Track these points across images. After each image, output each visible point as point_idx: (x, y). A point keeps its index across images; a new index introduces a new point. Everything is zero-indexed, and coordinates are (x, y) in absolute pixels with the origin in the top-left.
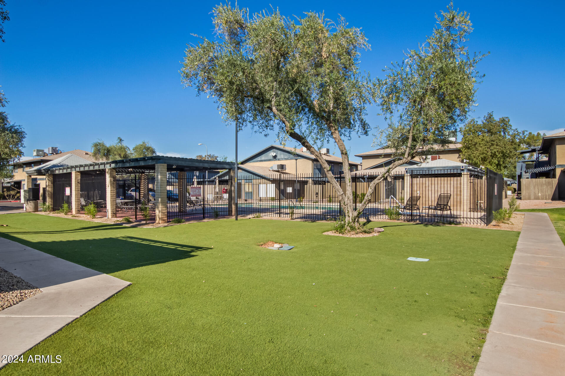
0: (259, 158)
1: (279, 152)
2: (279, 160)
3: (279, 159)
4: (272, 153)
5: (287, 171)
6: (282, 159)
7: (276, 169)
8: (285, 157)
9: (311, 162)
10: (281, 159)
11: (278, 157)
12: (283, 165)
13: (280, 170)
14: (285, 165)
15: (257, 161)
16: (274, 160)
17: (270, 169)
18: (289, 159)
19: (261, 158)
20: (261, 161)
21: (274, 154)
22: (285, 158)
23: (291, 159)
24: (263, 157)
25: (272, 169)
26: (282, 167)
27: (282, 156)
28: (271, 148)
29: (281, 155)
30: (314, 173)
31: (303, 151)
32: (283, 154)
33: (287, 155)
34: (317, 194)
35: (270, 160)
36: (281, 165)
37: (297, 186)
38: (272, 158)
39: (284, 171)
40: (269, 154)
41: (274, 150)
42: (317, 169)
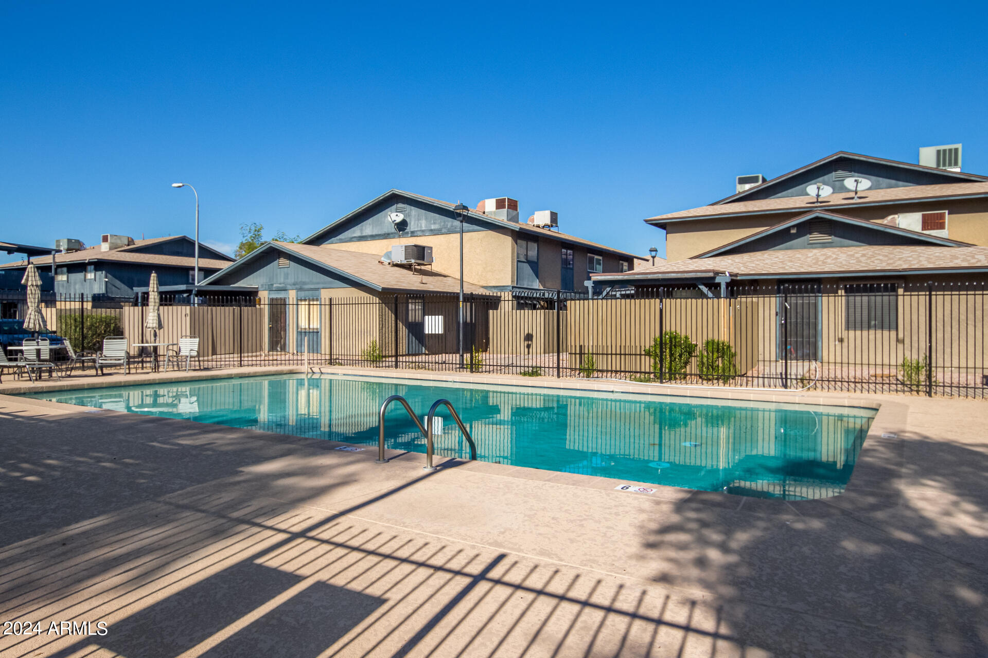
0: (356, 231)
1: (414, 211)
2: (413, 234)
3: (412, 232)
4: (394, 216)
5: (435, 267)
6: (423, 233)
7: (400, 258)
8: (433, 227)
9: (508, 240)
10: (419, 233)
11: (412, 227)
12: (423, 248)
13: (413, 261)
14: (431, 248)
15: (351, 240)
16: (399, 237)
17: (383, 259)
18: (443, 231)
19: (361, 230)
20: (362, 238)
21: (399, 218)
22: (431, 230)
23: (451, 232)
24: (367, 227)
25: (389, 258)
26: (421, 253)
27: (423, 225)
28: (392, 200)
29: (419, 220)
30: (518, 275)
31: (486, 211)
32: (426, 219)
33: (438, 221)
34: (529, 337)
35: (386, 236)
36: (416, 246)
37: (464, 312)
38: (393, 230)
39: (427, 268)
40: (386, 216)
41: (400, 205)
42: (529, 262)
